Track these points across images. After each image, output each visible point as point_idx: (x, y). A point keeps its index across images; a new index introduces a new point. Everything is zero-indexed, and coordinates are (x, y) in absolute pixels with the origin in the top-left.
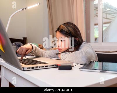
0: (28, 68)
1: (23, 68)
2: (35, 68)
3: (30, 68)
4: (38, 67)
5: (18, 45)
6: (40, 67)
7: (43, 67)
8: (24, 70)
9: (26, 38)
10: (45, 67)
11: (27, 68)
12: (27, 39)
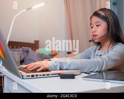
0: (27, 76)
1: (22, 76)
2: (35, 76)
3: (29, 76)
4: (39, 75)
5: (26, 51)
6: (40, 75)
7: (44, 75)
10: (46, 75)
12: (39, 42)
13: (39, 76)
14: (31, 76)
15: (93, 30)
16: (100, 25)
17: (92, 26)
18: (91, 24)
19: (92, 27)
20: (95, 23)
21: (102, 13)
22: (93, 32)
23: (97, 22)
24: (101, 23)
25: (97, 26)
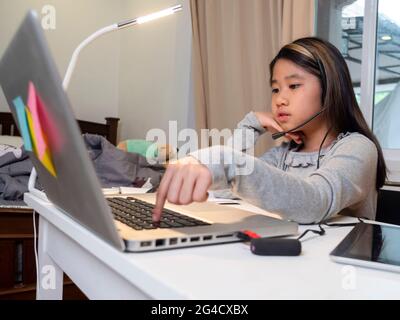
0: (142, 244)
1: (126, 242)
2: (167, 242)
3: (149, 243)
4: (179, 241)
6: (183, 240)
7: (197, 239)
8: (127, 251)
9: (117, 120)
10: (202, 239)
11: (139, 244)
12: (119, 122)
13: (179, 244)
14: (154, 244)
15: (279, 99)
16: (299, 85)
17: (276, 86)
18: (272, 82)
19: (276, 91)
20: (287, 78)
21: (305, 52)
22: (278, 106)
23: (293, 76)
24: (302, 78)
25: (292, 87)
